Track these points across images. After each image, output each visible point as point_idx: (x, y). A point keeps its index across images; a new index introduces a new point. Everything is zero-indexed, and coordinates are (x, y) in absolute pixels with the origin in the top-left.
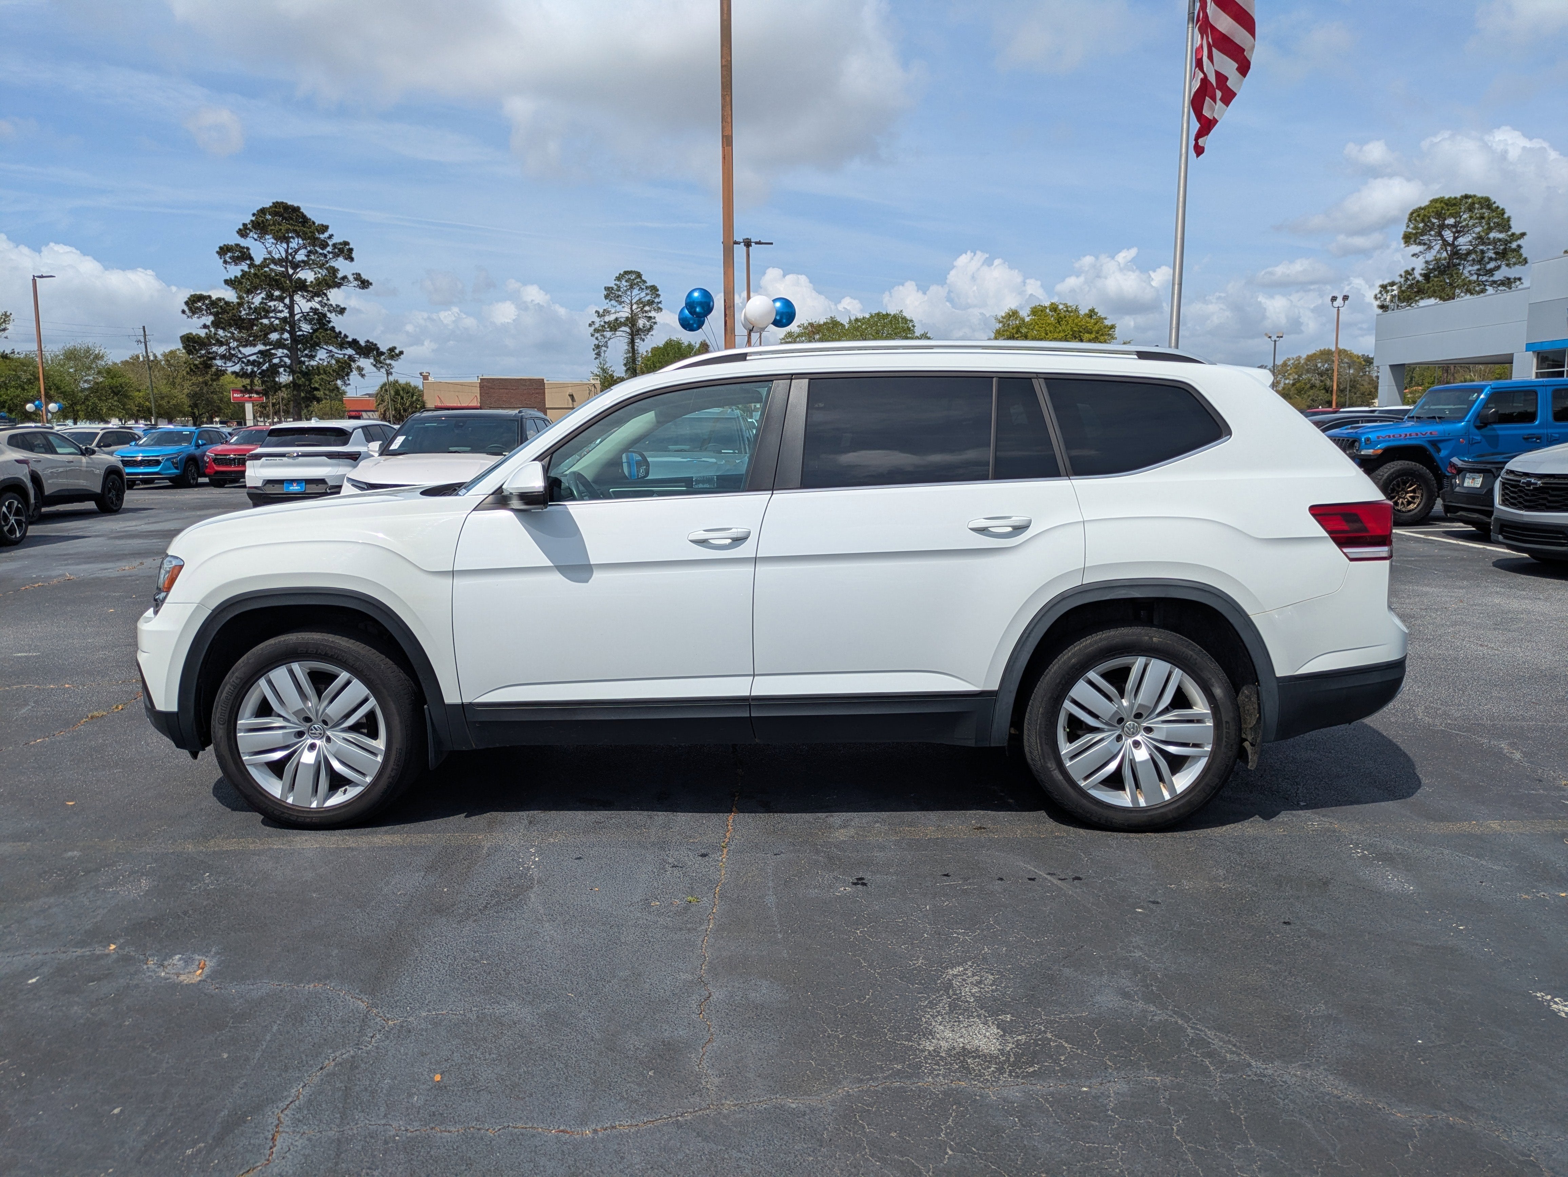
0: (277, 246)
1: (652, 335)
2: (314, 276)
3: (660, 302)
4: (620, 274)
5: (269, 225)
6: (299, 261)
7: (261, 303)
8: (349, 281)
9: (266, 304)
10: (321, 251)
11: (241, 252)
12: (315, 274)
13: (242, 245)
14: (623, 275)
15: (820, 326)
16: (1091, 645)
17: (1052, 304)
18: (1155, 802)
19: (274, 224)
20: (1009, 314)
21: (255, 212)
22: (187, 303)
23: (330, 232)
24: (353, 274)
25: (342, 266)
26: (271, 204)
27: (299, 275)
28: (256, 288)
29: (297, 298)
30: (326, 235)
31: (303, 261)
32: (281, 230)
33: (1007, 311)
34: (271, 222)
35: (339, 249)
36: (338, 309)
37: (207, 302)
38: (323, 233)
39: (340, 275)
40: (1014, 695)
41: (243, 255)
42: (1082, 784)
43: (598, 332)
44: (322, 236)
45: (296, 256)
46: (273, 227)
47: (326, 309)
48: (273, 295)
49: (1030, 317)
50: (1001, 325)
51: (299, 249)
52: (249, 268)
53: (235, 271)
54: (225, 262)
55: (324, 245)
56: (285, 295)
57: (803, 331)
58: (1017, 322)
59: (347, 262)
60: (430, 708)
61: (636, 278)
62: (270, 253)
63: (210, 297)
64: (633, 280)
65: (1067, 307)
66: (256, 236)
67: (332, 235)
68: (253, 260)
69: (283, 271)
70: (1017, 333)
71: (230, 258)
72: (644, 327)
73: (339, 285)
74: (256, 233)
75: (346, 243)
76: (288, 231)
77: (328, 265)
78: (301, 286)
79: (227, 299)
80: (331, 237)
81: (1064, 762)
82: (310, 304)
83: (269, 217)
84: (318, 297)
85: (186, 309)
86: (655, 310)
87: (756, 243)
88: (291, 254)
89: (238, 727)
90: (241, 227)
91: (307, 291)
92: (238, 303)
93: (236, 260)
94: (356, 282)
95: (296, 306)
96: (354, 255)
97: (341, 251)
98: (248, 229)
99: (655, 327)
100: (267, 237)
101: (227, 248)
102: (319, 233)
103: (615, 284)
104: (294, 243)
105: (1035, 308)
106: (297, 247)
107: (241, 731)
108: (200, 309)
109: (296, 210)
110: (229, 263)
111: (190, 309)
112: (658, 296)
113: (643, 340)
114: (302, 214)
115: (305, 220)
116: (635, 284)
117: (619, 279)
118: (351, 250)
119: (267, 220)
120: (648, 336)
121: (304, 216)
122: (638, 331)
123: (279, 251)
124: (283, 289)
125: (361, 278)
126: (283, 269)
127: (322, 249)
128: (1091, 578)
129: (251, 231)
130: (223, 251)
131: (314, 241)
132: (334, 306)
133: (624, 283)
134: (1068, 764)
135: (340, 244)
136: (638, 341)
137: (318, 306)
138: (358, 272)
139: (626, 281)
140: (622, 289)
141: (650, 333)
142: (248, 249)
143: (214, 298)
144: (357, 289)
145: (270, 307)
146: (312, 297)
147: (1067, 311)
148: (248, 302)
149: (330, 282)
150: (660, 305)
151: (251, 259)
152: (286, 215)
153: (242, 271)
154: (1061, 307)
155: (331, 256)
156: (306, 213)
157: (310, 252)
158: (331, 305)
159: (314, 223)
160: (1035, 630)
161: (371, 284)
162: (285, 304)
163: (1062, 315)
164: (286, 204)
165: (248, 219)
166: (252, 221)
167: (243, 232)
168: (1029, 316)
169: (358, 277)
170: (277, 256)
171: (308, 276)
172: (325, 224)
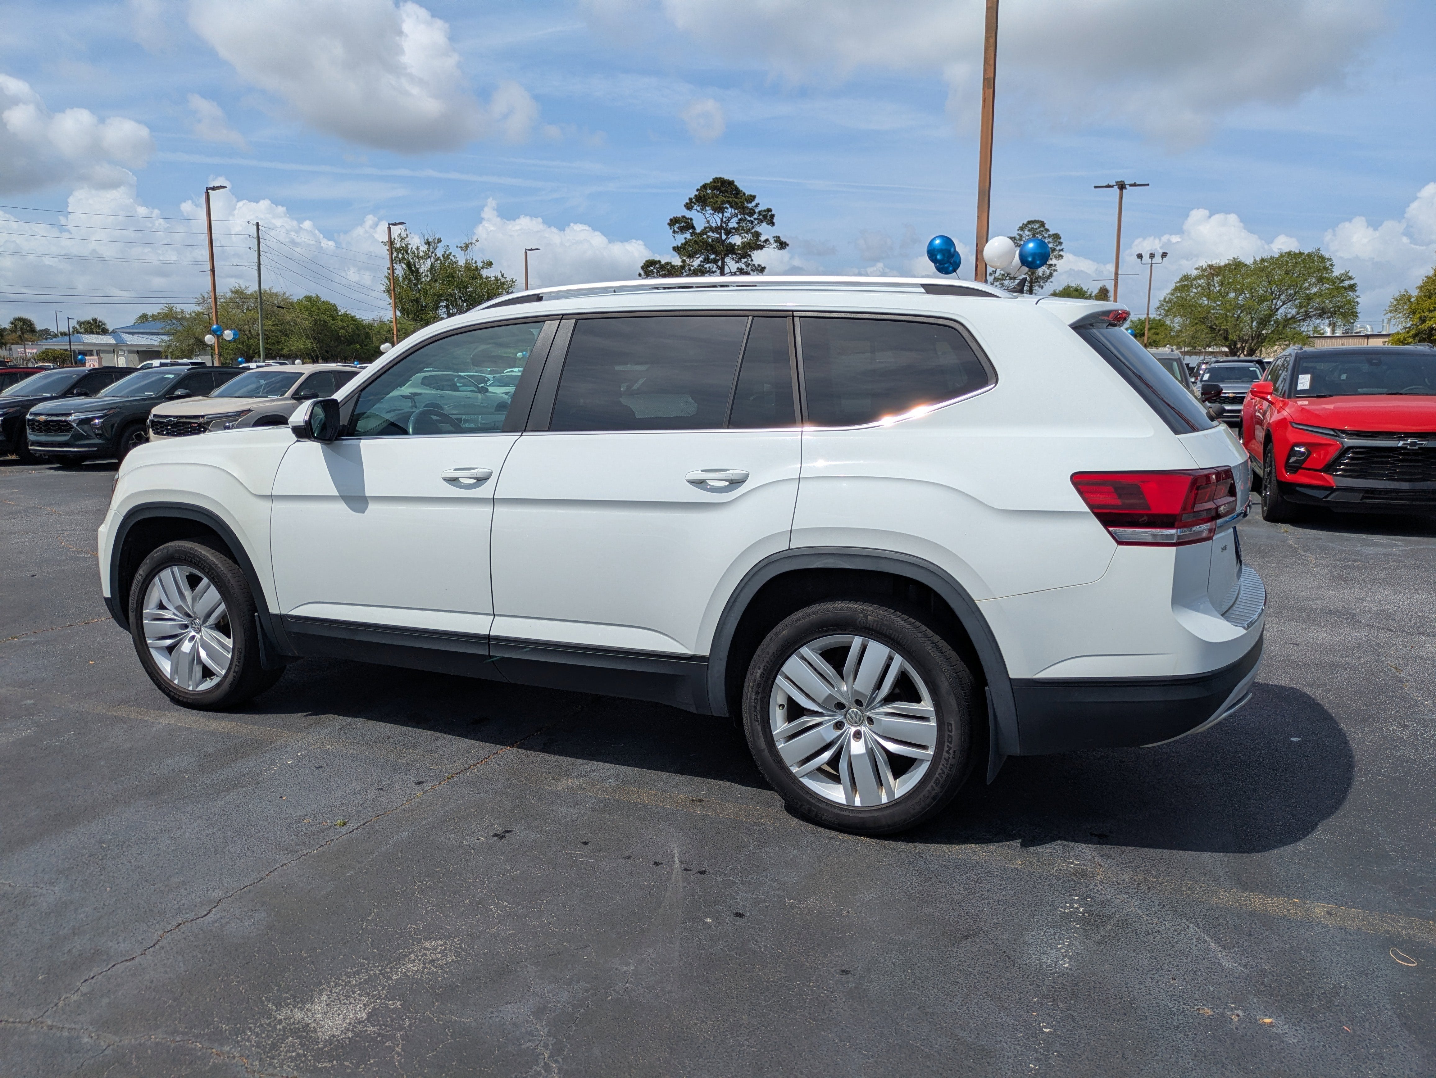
0: (714, 216)
1: (1051, 282)
2: (741, 241)
3: (1062, 250)
4: (1023, 224)
5: (709, 198)
6: (731, 228)
7: (699, 265)
8: (770, 244)
9: (703, 266)
10: (749, 218)
11: (685, 222)
12: (742, 238)
13: (687, 216)
14: (1026, 225)
15: (1220, 267)
16: (803, 618)
18: (872, 803)
19: (712, 197)
21: (699, 188)
22: (642, 268)
23: (756, 201)
24: (774, 237)
25: (765, 231)
26: (711, 180)
27: (730, 240)
28: (696, 253)
29: (727, 260)
30: (753, 204)
31: (734, 228)
32: (717, 201)
34: (710, 196)
35: (763, 216)
36: (759, 269)
37: (657, 266)
38: (751, 203)
39: (763, 238)
40: (724, 663)
41: (687, 225)
42: (794, 770)
43: (997, 281)
44: (750, 205)
45: (729, 224)
46: (712, 200)
47: (749, 269)
48: (708, 258)
51: (731, 218)
52: (691, 236)
53: (681, 239)
54: (674, 232)
55: (752, 213)
56: (718, 258)
57: (1201, 273)
59: (769, 226)
60: (260, 615)
61: (1039, 227)
62: (708, 222)
63: (659, 262)
64: (1037, 229)
66: (698, 208)
67: (758, 204)
68: (695, 229)
69: (717, 237)
71: (678, 228)
72: (1043, 275)
73: (761, 247)
74: (698, 206)
75: (769, 210)
76: (723, 202)
77: (753, 230)
78: (731, 250)
79: (673, 264)
80: (757, 205)
81: (777, 743)
82: (737, 265)
83: (709, 191)
84: (744, 258)
85: (642, 273)
86: (1055, 257)
87: (1131, 185)
88: (725, 222)
89: (144, 615)
90: (688, 201)
91: (736, 254)
92: (681, 266)
93: (682, 230)
94: (776, 244)
95: (726, 267)
96: (775, 221)
97: (765, 217)
98: (693, 202)
99: (1055, 274)
100: (707, 208)
101: (675, 219)
102: (748, 203)
103: (1018, 234)
104: (729, 212)
106: (730, 216)
107: (147, 619)
108: (652, 271)
109: (731, 183)
110: (677, 232)
111: (645, 272)
112: (1061, 243)
113: (1042, 287)
114: (736, 186)
115: (737, 192)
116: (1037, 233)
117: (1021, 229)
118: (773, 216)
119: (708, 194)
120: (1047, 283)
121: (737, 189)
122: (1037, 278)
123: (716, 220)
124: (716, 253)
125: (780, 240)
126: (718, 236)
127: (750, 216)
128: (799, 543)
129: (695, 204)
130: (673, 222)
131: (743, 210)
132: (756, 266)
133: (1027, 232)
134: (780, 746)
135: (765, 211)
136: (1037, 288)
137: (744, 267)
138: (778, 235)
139: (1029, 231)
140: (1024, 239)
141: (1049, 281)
142: (691, 219)
143: (663, 262)
144: (776, 250)
145: (706, 268)
146: (740, 259)
148: (689, 265)
149: (753, 245)
150: (1061, 253)
151: (694, 228)
152: (723, 189)
153: (685, 238)
155: (756, 222)
156: (738, 186)
157: (740, 220)
158: (754, 265)
159: (744, 194)
160: (742, 595)
161: (788, 245)
162: (718, 266)
164: (723, 179)
165: (693, 193)
166: (696, 195)
167: (689, 206)
169: (778, 239)
170: (714, 225)
171: (737, 240)
172: (753, 194)
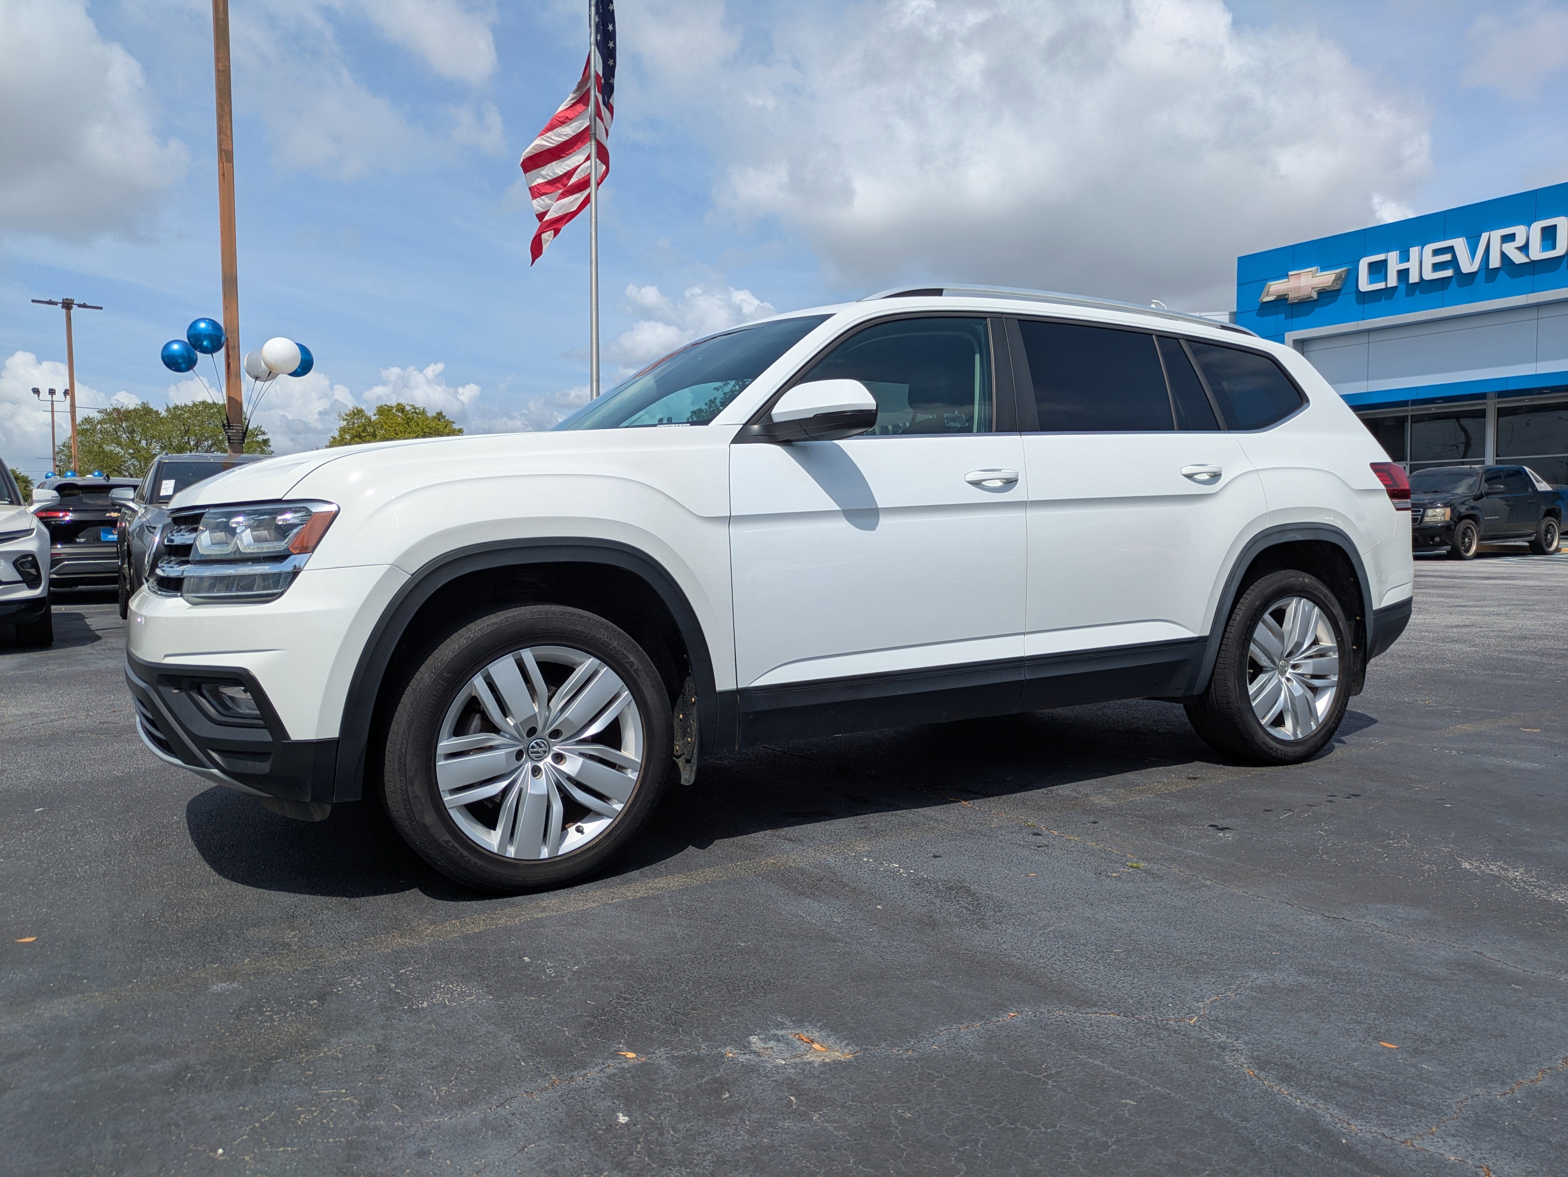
16: (1267, 587)
17: (399, 404)
18: (1307, 733)
20: (353, 411)
33: (351, 408)
40: (1220, 639)
42: (1262, 721)
49: (377, 416)
50: (345, 423)
57: (106, 417)
58: (363, 421)
60: (700, 700)
65: (415, 408)
70: (363, 432)
81: (1251, 701)
87: (80, 306)
89: (437, 753)
105: (381, 407)
107: (441, 758)
128: (1272, 522)
134: (1253, 703)
147: (415, 413)
154: (408, 408)
160: (1237, 574)
163: (410, 416)
168: (375, 415)
